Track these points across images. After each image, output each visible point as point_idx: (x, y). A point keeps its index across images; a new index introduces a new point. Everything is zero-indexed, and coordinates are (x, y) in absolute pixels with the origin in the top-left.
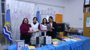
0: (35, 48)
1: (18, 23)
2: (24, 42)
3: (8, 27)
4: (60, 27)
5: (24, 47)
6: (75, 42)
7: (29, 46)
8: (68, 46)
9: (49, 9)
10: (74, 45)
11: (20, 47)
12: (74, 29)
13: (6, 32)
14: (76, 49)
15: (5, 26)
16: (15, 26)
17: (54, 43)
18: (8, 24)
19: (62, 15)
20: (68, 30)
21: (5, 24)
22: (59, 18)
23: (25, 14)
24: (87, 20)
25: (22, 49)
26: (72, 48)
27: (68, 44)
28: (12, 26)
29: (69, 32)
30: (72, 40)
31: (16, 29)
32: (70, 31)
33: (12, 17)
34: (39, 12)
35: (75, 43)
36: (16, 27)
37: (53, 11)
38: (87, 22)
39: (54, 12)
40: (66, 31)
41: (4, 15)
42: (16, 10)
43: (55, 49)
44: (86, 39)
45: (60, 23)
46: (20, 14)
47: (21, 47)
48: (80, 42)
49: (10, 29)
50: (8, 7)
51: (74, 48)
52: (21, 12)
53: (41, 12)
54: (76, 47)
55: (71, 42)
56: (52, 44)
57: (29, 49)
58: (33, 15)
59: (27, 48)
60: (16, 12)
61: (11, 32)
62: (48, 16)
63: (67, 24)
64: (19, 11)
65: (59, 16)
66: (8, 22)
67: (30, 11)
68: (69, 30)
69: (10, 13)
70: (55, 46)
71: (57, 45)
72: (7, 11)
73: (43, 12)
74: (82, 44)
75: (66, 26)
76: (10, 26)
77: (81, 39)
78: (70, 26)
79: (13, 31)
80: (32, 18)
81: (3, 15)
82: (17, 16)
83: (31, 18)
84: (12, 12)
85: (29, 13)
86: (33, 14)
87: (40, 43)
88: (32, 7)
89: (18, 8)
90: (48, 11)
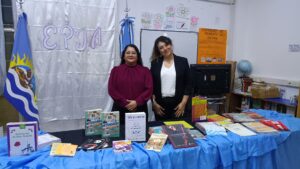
0: (74, 153)
1: (59, 60)
3: (21, 73)
4: (213, 78)
8: (207, 152)
9: (171, 9)
10: (234, 148)
12: (268, 88)
13: (15, 90)
15: (11, 71)
16: (48, 72)
18: (20, 62)
19: (223, 33)
20: (246, 91)
21: (12, 64)
22: (213, 45)
23: (83, 29)
25: (26, 152)
28: (39, 71)
29: (248, 97)
31: (51, 82)
32: (250, 94)
33: (39, 39)
34: (130, 22)
35: (241, 143)
36: (51, 75)
37: (189, 16)
39: (194, 21)
40: (238, 91)
41: (13, 33)
42: (49, 17)
45: (215, 62)
46: (65, 30)
47: (23, 146)
48: (266, 138)
49: (30, 82)
52: (67, 23)
53: (143, 21)
55: (229, 136)
58: (112, 32)
60: (50, 24)
61: (33, 90)
63: (244, 65)
64: (60, 19)
65: (213, 38)
66: (21, 58)
67: (99, 19)
68: (249, 88)
71: (160, 144)
73: (149, 22)
74: (275, 147)
75: (237, 74)
76: (29, 71)
78: (253, 76)
79: (40, 88)
80: (106, 46)
81: (6, 33)
82: (53, 36)
83: (104, 44)
84: (35, 23)
85: (98, 25)
86: (110, 29)
88: (109, 5)
89: (57, 9)
90: (170, 19)
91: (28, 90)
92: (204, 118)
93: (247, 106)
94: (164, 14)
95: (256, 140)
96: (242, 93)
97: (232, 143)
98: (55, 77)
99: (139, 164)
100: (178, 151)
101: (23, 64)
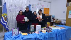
0: (27, 35)
1: (13, 14)
2: (18, 29)
3: (5, 17)
4: (47, 18)
5: (18, 33)
6: (60, 30)
7: (23, 32)
8: (54, 33)
9: (38, 3)
10: (59, 32)
11: (14, 33)
12: (59, 21)
14: (60, 36)
15: (2, 17)
16: (11, 17)
17: (42, 30)
19: (49, 9)
22: (47, 11)
23: (19, 7)
24: (69, 13)
25: (16, 35)
26: (58, 35)
27: (54, 32)
28: (9, 17)
30: (57, 28)
31: (11, 20)
33: (8, 9)
34: (30, 6)
37: (42, 5)
38: (69, 14)
41: (2, 7)
42: (11, 4)
43: (44, 35)
44: (68, 28)
45: (47, 15)
46: (15, 7)
47: (16, 33)
48: (64, 30)
49: (7, 20)
50: (5, 1)
51: (59, 35)
52: (15, 5)
53: (32, 6)
54: (61, 34)
55: (57, 30)
56: (41, 31)
57: (22, 35)
59: (20, 34)
60: (11, 5)
61: (7, 21)
62: (37, 9)
63: (53, 16)
65: (47, 10)
66: (5, 14)
67: (23, 5)
68: (55, 21)
69: (6, 6)
70: (43, 33)
71: (45, 32)
72: (4, 4)
73: (34, 6)
74: (65, 32)
75: (52, 18)
76: (7, 17)
77: (65, 28)
78: (55, 18)
79: (9, 21)
82: (12, 8)
84: (8, 5)
85: (23, 6)
86: (25, 7)
87: (31, 31)
88: (25, 1)
89: (13, 2)
90: (38, 5)
91: (6, 22)
92: (49, 27)
93: (54, 25)
94: (37, 4)
95: (62, 30)
96: (53, 22)
97: (58, 31)
98: (12, 18)
99: (42, 36)
100: (49, 33)
101: (5, 15)
